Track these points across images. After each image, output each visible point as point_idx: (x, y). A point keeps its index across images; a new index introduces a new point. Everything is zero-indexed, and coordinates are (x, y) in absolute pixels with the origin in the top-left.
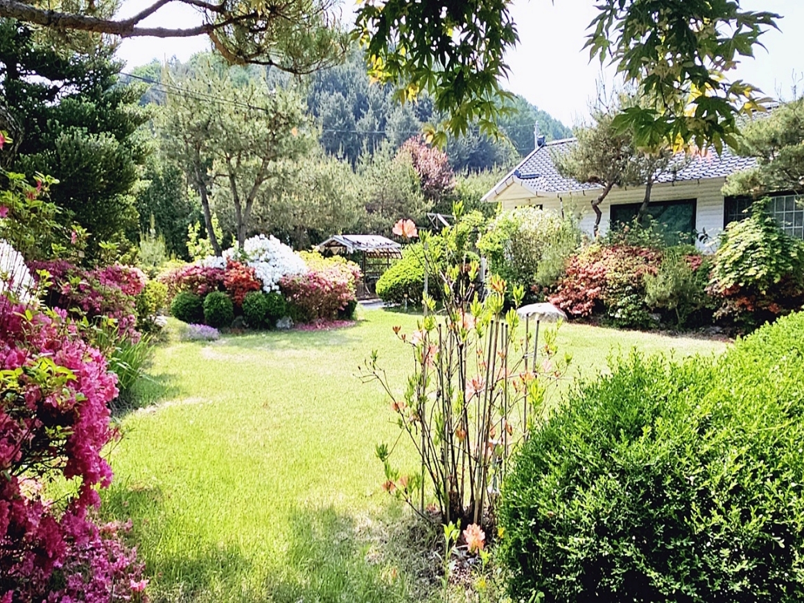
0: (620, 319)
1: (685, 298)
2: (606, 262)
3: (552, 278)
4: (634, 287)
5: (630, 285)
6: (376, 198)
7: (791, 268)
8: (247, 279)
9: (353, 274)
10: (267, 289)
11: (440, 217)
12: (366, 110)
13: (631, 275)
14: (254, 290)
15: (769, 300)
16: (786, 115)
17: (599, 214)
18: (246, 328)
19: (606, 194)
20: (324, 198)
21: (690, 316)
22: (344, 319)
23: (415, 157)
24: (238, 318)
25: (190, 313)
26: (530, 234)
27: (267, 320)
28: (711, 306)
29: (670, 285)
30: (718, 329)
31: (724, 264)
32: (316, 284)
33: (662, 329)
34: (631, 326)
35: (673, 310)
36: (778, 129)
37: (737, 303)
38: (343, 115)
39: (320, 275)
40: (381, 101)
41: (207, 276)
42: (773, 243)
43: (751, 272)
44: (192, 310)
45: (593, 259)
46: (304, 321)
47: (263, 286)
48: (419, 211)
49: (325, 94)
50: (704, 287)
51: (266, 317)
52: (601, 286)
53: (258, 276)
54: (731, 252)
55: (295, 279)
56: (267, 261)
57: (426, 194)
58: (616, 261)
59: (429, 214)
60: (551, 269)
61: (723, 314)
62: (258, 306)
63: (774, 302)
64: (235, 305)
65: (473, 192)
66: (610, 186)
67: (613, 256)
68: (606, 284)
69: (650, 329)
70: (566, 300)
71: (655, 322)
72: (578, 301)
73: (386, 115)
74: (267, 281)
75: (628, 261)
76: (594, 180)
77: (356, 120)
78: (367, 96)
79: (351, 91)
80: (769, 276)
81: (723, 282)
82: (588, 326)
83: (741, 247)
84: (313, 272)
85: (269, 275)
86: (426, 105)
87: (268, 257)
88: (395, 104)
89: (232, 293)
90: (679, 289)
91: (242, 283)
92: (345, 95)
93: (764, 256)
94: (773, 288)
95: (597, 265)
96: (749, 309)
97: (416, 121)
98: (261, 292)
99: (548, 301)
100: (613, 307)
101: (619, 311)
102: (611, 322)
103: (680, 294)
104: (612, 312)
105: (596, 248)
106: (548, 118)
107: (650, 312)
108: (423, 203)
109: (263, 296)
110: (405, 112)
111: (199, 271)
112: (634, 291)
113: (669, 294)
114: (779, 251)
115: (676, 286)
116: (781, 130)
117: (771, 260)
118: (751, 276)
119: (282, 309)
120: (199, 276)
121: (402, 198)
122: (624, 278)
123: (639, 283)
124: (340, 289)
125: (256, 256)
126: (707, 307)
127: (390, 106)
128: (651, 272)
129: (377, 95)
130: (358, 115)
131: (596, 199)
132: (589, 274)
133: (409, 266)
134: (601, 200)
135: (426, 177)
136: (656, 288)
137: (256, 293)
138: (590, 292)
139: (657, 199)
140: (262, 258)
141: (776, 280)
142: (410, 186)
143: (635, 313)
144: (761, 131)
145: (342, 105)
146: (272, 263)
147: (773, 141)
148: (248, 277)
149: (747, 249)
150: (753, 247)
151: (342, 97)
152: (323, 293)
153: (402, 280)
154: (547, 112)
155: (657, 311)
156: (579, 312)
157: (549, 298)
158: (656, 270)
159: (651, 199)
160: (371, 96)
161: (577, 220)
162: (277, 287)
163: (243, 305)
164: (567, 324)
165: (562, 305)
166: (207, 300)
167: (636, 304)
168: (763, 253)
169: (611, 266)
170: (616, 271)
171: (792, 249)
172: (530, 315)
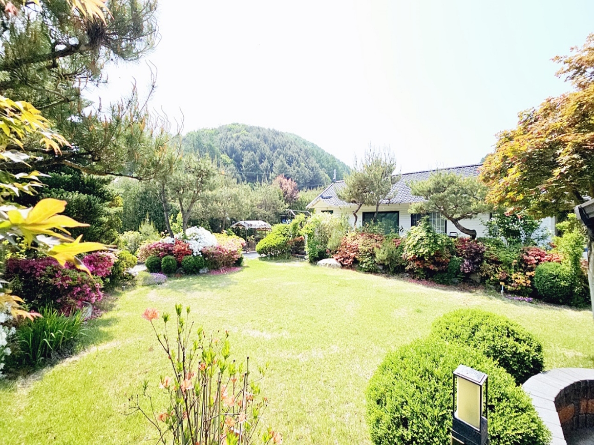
0: (365, 268)
1: (393, 260)
2: (358, 241)
3: (335, 247)
4: (371, 253)
5: (369, 252)
6: (262, 202)
7: (439, 249)
8: (184, 250)
9: (242, 244)
10: (195, 254)
11: (291, 211)
12: (264, 159)
13: (369, 248)
14: (188, 255)
15: (429, 263)
16: (434, 180)
17: (356, 217)
18: (183, 274)
19: (359, 208)
20: (234, 204)
21: (395, 268)
22: (236, 266)
23: (281, 184)
24: (179, 268)
25: (154, 267)
26: (326, 226)
27: (194, 270)
28: (404, 264)
29: (386, 254)
30: (408, 274)
31: (409, 246)
32: (220, 251)
33: (383, 273)
34: (370, 271)
35: (388, 265)
36: (431, 186)
37: (415, 264)
38: (254, 162)
39: (222, 247)
40: (271, 156)
41: (165, 248)
42: (430, 237)
43: (421, 250)
44: (156, 265)
45: (353, 239)
46: (214, 269)
47: (193, 252)
48: (282, 208)
49: (246, 152)
50: (401, 255)
51: (193, 268)
52: (356, 252)
53: (191, 248)
54: (412, 241)
55: (209, 249)
56: (197, 240)
57: (286, 200)
58: (362, 241)
59: (287, 210)
60: (334, 243)
61: (410, 268)
62: (190, 263)
63: (431, 264)
64: (178, 262)
65: (307, 199)
66: (361, 205)
67: (361, 238)
68: (358, 251)
69: (378, 273)
70: (341, 258)
71: (380, 270)
72: (347, 258)
73: (273, 162)
74: (195, 250)
75: (367, 242)
76: (354, 202)
77: (260, 164)
78: (265, 154)
79: (258, 151)
80: (429, 253)
81: (409, 254)
82: (350, 271)
83: (417, 239)
84: (219, 245)
85: (196, 247)
86: (291, 158)
87: (197, 238)
88: (277, 158)
89: (177, 257)
90: (390, 256)
91: (181, 252)
92: (255, 153)
93: (426, 243)
94: (431, 258)
95: (354, 242)
96: (421, 267)
97: (287, 165)
98: (192, 255)
99: (333, 258)
100: (362, 262)
101: (364, 264)
102: (361, 269)
103: (391, 259)
104: (361, 264)
105: (354, 234)
106: (344, 165)
107: (378, 265)
108: (284, 205)
109: (193, 258)
110: (281, 161)
111: (161, 245)
112: (371, 255)
113: (385, 258)
114: (433, 241)
115: (389, 255)
116: (432, 186)
117: (430, 245)
118: (421, 253)
119: (202, 264)
120: (160, 248)
121: (274, 202)
122: (366, 249)
123: (373, 251)
124: (234, 253)
125: (192, 237)
126: (403, 264)
127: (275, 158)
128: (378, 247)
129: (269, 154)
130: (261, 162)
131: (355, 211)
132: (351, 246)
133: (271, 238)
134: (357, 211)
135: (286, 193)
136: (380, 255)
137: (189, 257)
138: (352, 255)
139: (382, 210)
140: (194, 238)
141: (432, 254)
142: (278, 197)
143: (371, 266)
144: (424, 187)
145: (254, 157)
146: (199, 241)
147: (429, 191)
148: (185, 249)
149: (419, 240)
150: (422, 239)
151: (254, 154)
152: (224, 256)
153: (267, 245)
154: (344, 162)
155: (381, 265)
156: (347, 264)
157: (334, 256)
158: (380, 246)
159: (379, 210)
160: (267, 154)
161: (347, 219)
162: (200, 253)
163: (182, 263)
164: (341, 269)
165: (339, 260)
166: (163, 261)
167: (371, 261)
168: (426, 241)
169: (361, 243)
170: (363, 245)
171: (438, 240)
172: (324, 264)
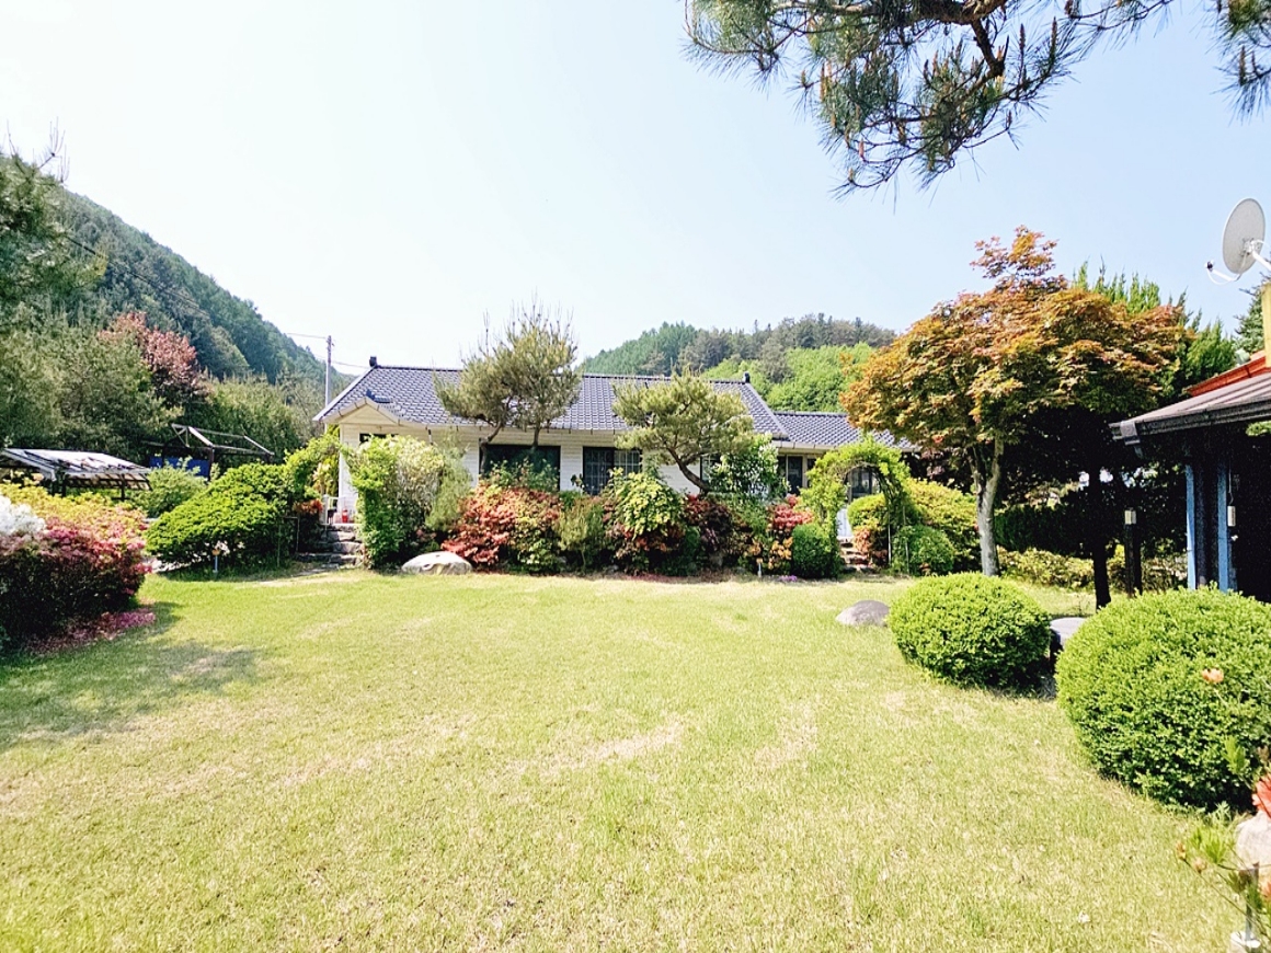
0: (531, 565)
1: (594, 542)
2: (511, 505)
4: (546, 531)
5: (539, 529)
11: (194, 430)
13: (539, 519)
19: (497, 433)
21: (595, 558)
23: (140, 342)
28: (612, 546)
29: (585, 528)
30: (617, 568)
33: (568, 572)
34: (543, 570)
52: (509, 531)
57: (167, 396)
58: (520, 505)
59: (173, 425)
61: (623, 555)
63: (662, 542)
66: (501, 426)
67: (516, 499)
69: (558, 572)
70: (468, 548)
72: (485, 547)
75: (534, 506)
95: (500, 509)
96: (646, 548)
99: (447, 549)
100: (525, 552)
102: (521, 569)
104: (523, 558)
107: (556, 554)
108: (162, 409)
112: (546, 534)
115: (589, 530)
118: (657, 522)
122: (534, 522)
123: (549, 527)
126: (609, 548)
131: (486, 439)
132: (493, 518)
134: (490, 440)
135: (162, 373)
138: (497, 537)
142: (137, 382)
143: (546, 557)
157: (448, 546)
167: (549, 548)
169: (518, 510)
170: (523, 514)
172: (429, 567)
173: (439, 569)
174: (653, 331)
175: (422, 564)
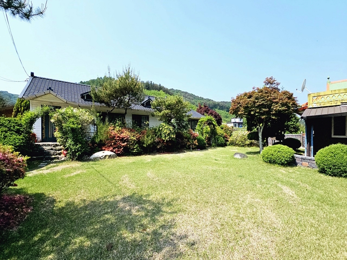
28: (156, 145)
33: (145, 154)
34: (137, 154)
45: (119, 132)
52: (127, 142)
61: (160, 147)
66: (115, 107)
69: (142, 154)
96: (166, 145)
102: (129, 154)
104: (132, 150)
134: (112, 111)
138: (123, 145)
143: (139, 150)
156: (119, 152)
169: (129, 135)
172: (103, 157)
173: (107, 157)
174: (101, 78)
175: (100, 156)
